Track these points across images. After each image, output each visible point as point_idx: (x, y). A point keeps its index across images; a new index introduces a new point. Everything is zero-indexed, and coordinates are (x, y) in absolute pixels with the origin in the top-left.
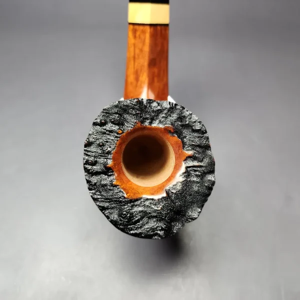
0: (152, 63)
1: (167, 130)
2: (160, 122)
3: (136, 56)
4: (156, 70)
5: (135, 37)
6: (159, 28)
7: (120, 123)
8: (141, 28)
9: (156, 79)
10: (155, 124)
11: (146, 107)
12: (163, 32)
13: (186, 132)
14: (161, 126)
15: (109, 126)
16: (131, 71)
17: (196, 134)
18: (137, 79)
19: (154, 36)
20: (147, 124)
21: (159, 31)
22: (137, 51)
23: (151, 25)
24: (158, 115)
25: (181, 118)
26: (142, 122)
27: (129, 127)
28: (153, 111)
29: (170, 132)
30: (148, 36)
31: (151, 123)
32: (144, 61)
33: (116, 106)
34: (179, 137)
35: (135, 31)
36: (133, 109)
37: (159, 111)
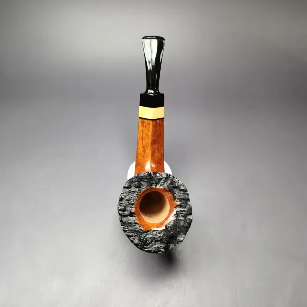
0: (154, 142)
1: (165, 190)
2: (161, 185)
3: (144, 137)
4: (156, 146)
5: (143, 126)
6: (158, 121)
7: (139, 187)
8: (147, 121)
9: (156, 152)
10: (158, 187)
11: (153, 176)
12: (161, 123)
13: (176, 191)
14: (162, 187)
15: (133, 189)
16: (140, 146)
17: (181, 192)
18: (144, 152)
19: (155, 126)
20: (153, 186)
21: (158, 123)
22: (144, 135)
23: (153, 120)
24: (160, 181)
25: (173, 183)
26: (151, 186)
27: (143, 189)
28: (157, 179)
29: (167, 191)
30: (151, 126)
31: (156, 186)
32: (149, 141)
33: (136, 177)
34: (172, 194)
35: (143, 123)
36: (146, 178)
37: (160, 179)
